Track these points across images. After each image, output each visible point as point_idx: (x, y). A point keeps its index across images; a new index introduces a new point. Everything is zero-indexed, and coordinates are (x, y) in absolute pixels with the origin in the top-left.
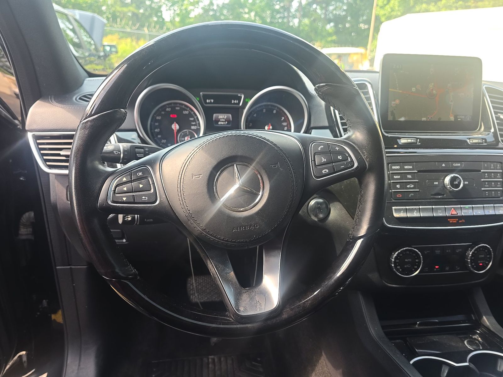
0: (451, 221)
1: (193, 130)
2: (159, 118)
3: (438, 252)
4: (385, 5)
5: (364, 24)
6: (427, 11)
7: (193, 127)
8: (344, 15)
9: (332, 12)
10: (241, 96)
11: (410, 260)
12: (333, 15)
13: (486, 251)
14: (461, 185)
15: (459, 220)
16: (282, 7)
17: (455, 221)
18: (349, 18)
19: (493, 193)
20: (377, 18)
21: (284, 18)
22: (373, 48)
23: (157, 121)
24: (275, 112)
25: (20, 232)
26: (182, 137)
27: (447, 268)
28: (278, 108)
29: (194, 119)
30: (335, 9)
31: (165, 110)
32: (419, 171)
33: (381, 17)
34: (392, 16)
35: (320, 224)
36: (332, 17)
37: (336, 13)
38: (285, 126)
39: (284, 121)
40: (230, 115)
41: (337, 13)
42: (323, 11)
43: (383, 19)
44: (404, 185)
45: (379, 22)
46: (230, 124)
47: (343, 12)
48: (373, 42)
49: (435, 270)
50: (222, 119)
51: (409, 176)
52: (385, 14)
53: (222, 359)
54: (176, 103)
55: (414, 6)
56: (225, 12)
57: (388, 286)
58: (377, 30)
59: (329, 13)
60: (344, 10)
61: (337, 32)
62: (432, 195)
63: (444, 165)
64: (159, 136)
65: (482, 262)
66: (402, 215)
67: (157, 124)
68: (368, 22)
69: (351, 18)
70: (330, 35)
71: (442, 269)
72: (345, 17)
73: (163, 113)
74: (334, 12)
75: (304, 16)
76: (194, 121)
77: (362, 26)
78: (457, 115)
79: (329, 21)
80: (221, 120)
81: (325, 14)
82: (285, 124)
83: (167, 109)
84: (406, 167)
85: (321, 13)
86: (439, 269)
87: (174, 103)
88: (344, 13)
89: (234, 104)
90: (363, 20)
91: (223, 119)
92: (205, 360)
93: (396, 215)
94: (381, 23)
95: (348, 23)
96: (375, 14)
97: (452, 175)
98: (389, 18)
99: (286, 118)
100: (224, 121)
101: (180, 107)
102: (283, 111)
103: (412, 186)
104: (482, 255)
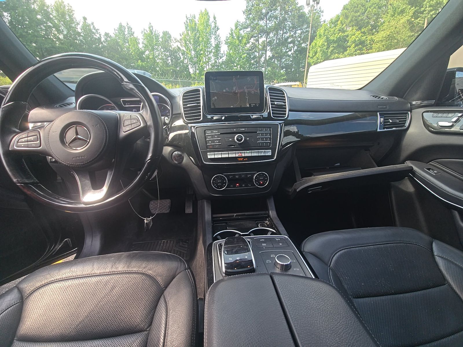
0: (239, 159)
3: (237, 177)
4: (314, 56)
5: (302, 68)
6: (338, 58)
8: (291, 64)
11: (220, 181)
12: (284, 64)
13: (265, 175)
14: (243, 140)
15: (244, 159)
16: (255, 62)
17: (242, 159)
18: (294, 65)
19: (265, 144)
20: (309, 64)
21: (257, 67)
24: (162, 108)
25: (57, 179)
27: (243, 185)
30: (286, 60)
32: (221, 134)
34: (317, 62)
35: (179, 164)
41: (287, 63)
42: (279, 62)
43: (312, 64)
44: (213, 141)
45: (309, 66)
49: (237, 186)
51: (216, 137)
52: (313, 62)
53: (168, 241)
55: (330, 56)
56: (223, 66)
57: (212, 195)
59: (282, 63)
60: (291, 61)
61: (287, 73)
62: (228, 146)
63: (235, 130)
65: (262, 181)
66: (213, 157)
68: (304, 67)
70: (283, 75)
71: (240, 186)
74: (285, 62)
75: (268, 66)
78: (251, 104)
79: (282, 68)
81: (280, 64)
84: (214, 132)
86: (238, 186)
87: (108, 106)
90: (301, 66)
92: (160, 242)
93: (209, 157)
94: (311, 66)
95: (293, 68)
96: (308, 61)
97: (238, 135)
98: (315, 64)
103: (218, 142)
104: (262, 178)
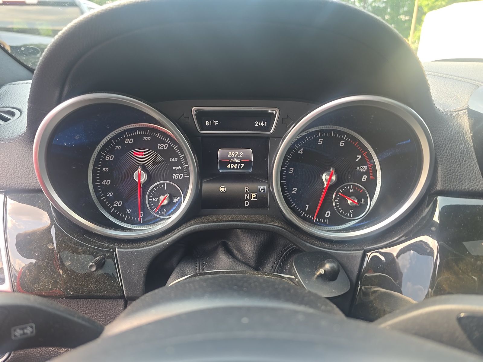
1: (176, 181)
2: (110, 158)
5: (405, 16)
7: (175, 176)
8: (384, 7)
9: (371, 5)
10: (274, 112)
12: (371, 7)
18: (389, 10)
20: (420, 8)
22: (414, 39)
23: (106, 164)
24: (342, 144)
26: (154, 197)
28: (349, 135)
29: (179, 158)
31: (122, 143)
33: (424, 8)
34: (436, 6)
36: (371, 9)
37: (375, 6)
38: (364, 173)
39: (362, 163)
40: (250, 151)
41: (377, 5)
42: (362, 4)
43: (426, 10)
45: (421, 13)
46: (249, 169)
47: (382, 3)
48: (415, 33)
50: (233, 158)
52: (428, 5)
54: (145, 129)
58: (419, 21)
59: (368, 6)
60: (384, 2)
64: (110, 194)
67: (105, 170)
68: (410, 13)
69: (391, 10)
72: (385, 8)
73: (118, 148)
74: (373, 5)
76: (179, 163)
77: (403, 17)
80: (232, 160)
82: (363, 169)
83: (127, 141)
85: (359, 5)
87: (140, 129)
88: (384, 5)
89: (260, 128)
90: (403, 11)
91: (237, 158)
94: (425, 14)
95: (387, 15)
96: (418, 4)
98: (432, 9)
99: (366, 158)
100: (238, 163)
101: (150, 136)
102: (360, 143)
